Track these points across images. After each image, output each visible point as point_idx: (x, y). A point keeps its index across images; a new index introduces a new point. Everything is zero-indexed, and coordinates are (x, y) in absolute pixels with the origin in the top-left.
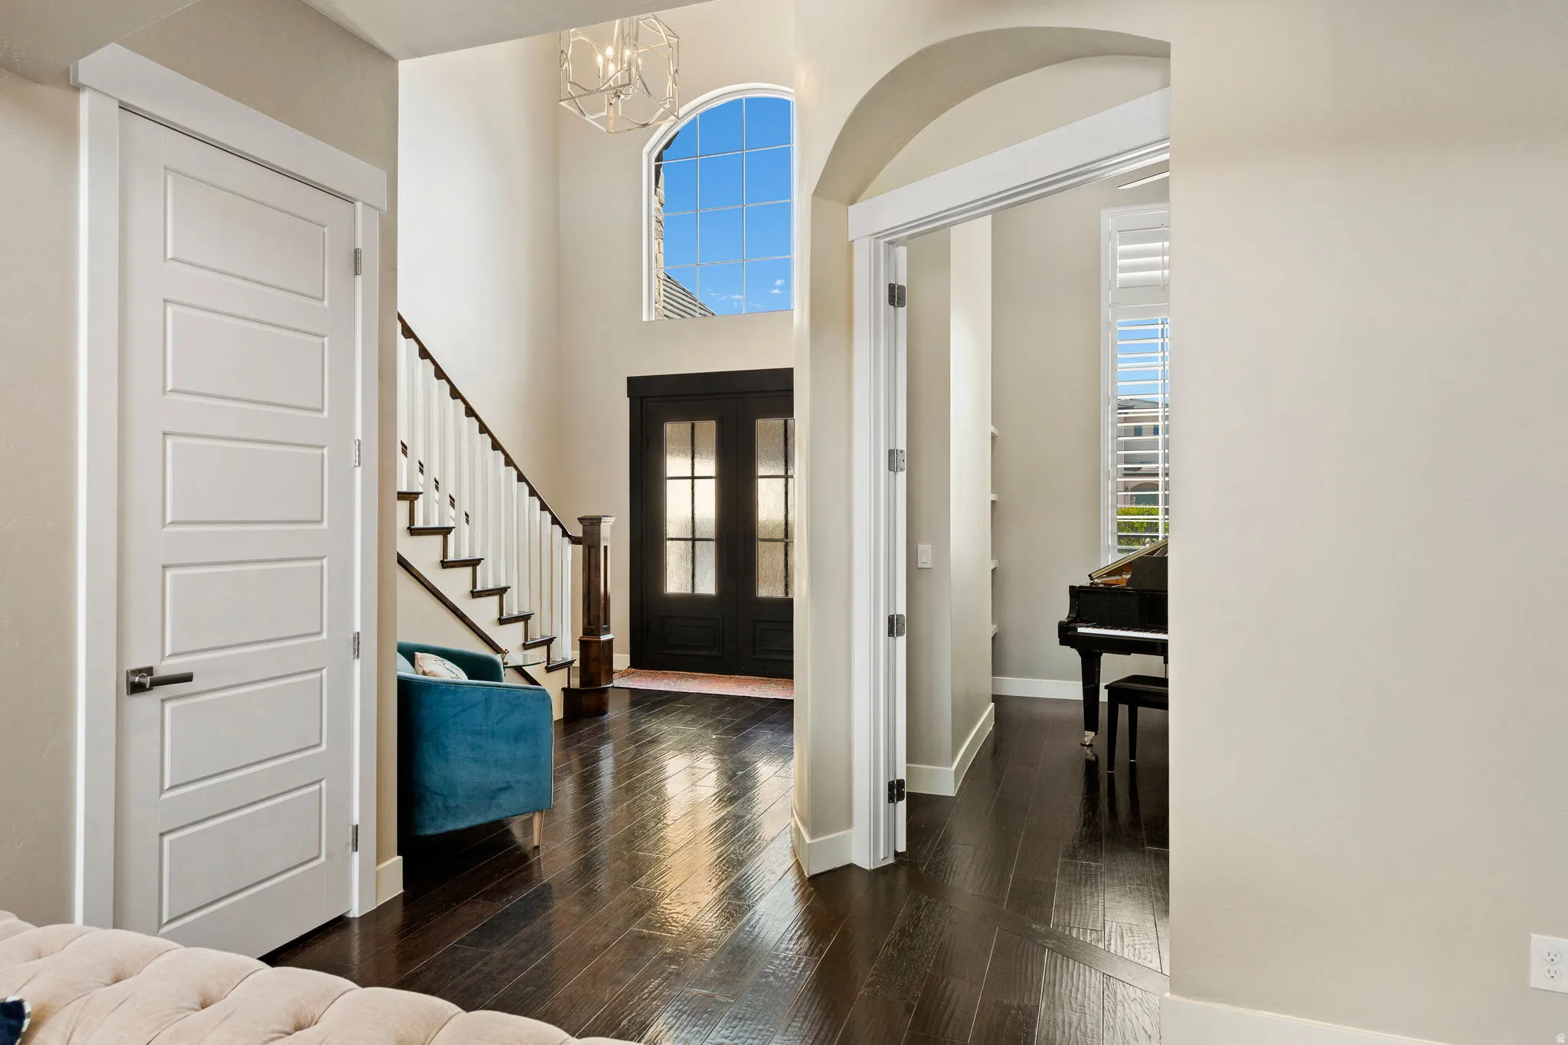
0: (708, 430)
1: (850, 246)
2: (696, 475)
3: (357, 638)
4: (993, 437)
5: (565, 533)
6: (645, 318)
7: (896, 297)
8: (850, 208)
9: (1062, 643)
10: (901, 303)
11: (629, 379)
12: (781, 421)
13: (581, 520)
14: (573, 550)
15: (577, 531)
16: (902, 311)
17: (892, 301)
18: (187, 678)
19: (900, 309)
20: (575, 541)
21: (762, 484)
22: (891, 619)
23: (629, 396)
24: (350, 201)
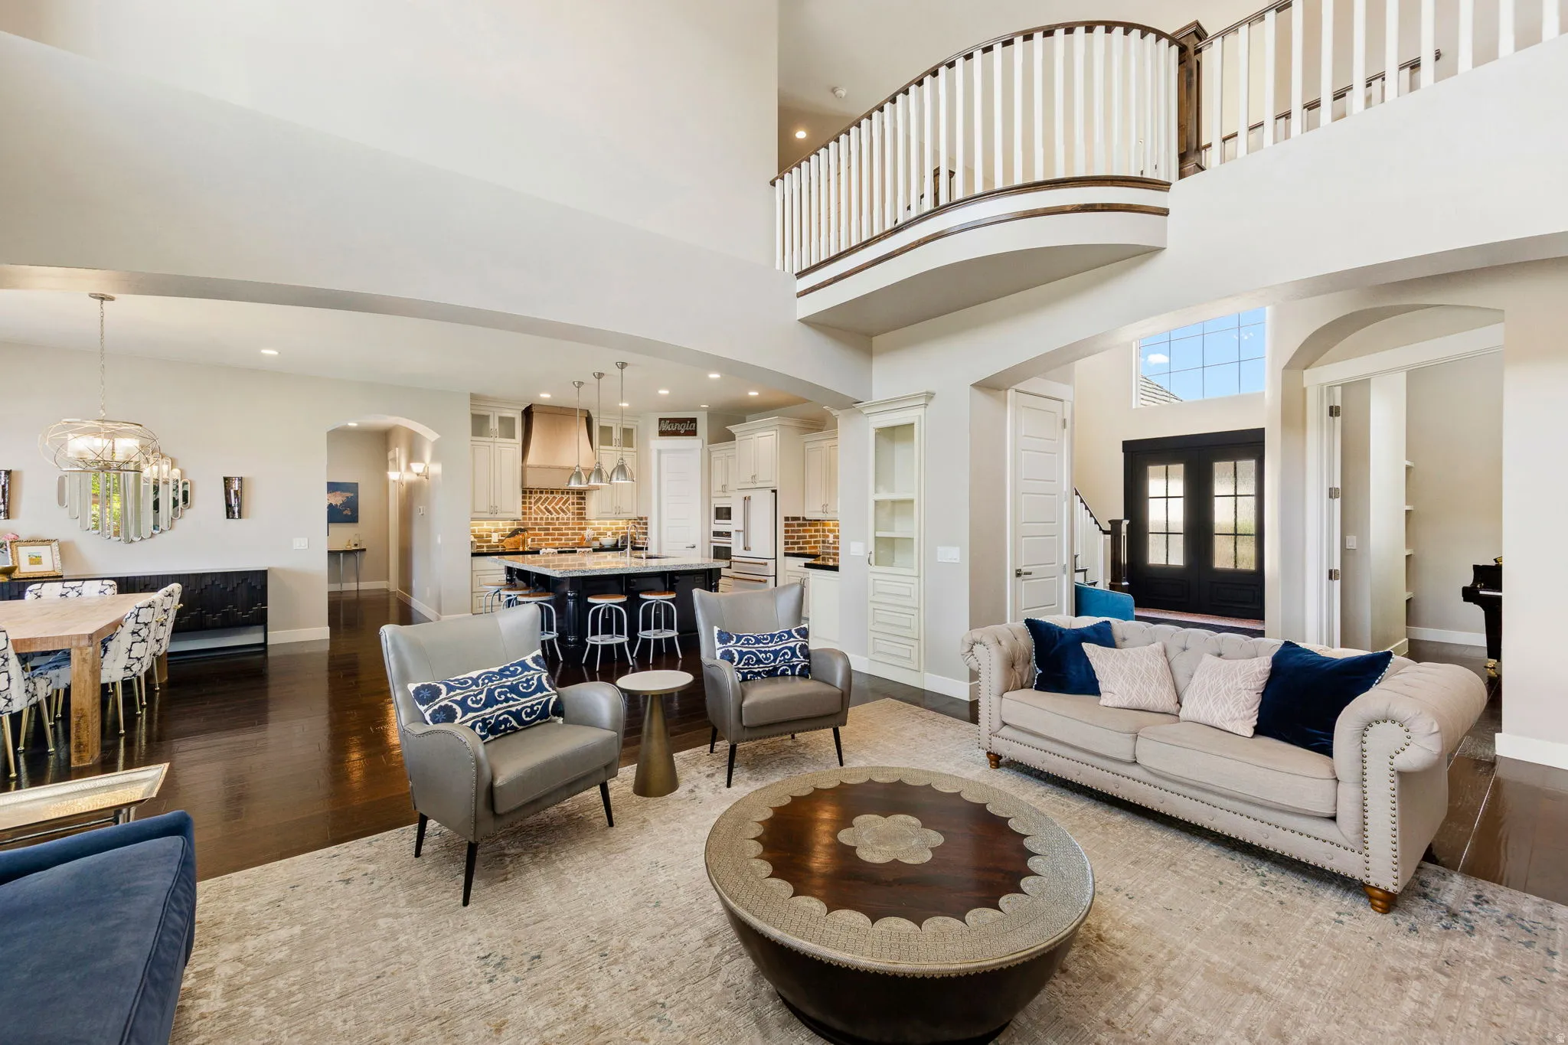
0: (1178, 469)
1: (1305, 390)
2: (1169, 495)
3: (1065, 566)
4: (1408, 468)
5: (1101, 529)
6: (1134, 407)
7: (1333, 411)
8: (1305, 371)
9: (1465, 600)
10: (1337, 414)
11: (1125, 443)
12: (1233, 462)
13: (1110, 522)
14: (1104, 538)
15: (1108, 527)
16: (1338, 419)
17: (1331, 414)
18: (1030, 574)
19: (1336, 418)
20: (1105, 532)
21: (1217, 502)
22: (1330, 572)
23: (1123, 451)
24: (1062, 400)
